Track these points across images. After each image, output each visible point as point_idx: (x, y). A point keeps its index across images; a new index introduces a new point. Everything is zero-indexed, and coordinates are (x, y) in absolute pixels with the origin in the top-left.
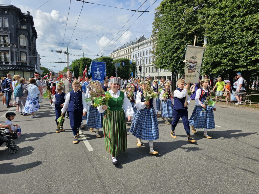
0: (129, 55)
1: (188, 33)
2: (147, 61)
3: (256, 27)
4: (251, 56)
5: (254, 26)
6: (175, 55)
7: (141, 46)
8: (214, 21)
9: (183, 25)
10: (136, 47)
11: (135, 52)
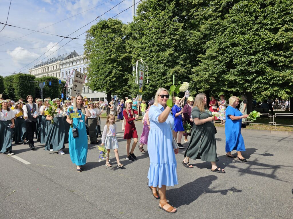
0: (57, 72)
1: (119, 59)
4: (164, 84)
5: (164, 61)
6: (108, 78)
7: (72, 62)
8: (138, 52)
9: (113, 52)
10: (66, 64)
11: (64, 69)
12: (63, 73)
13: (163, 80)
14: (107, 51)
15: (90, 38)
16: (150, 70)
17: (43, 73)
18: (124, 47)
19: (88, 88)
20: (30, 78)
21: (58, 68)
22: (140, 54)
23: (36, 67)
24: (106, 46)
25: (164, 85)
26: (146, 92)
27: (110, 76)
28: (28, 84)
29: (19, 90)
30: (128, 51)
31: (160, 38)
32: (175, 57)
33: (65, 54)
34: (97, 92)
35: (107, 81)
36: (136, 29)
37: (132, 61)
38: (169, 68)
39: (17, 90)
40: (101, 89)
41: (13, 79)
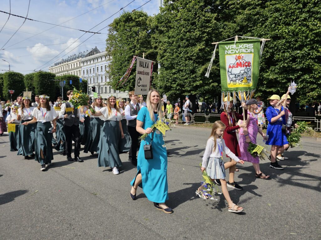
0: (78, 70)
2: (102, 79)
3: (195, 58)
4: (193, 83)
5: (194, 57)
7: (93, 59)
8: (164, 47)
9: (137, 48)
10: (87, 61)
11: (86, 67)
12: (84, 71)
13: (191, 78)
14: (131, 46)
15: (113, 32)
16: (178, 68)
17: (64, 71)
18: (149, 42)
19: (110, 87)
20: (50, 76)
21: (78, 65)
22: (167, 49)
23: (56, 65)
24: (130, 41)
25: (193, 85)
26: (172, 92)
27: (133, 74)
28: (49, 83)
29: (39, 89)
30: (153, 46)
31: (189, 31)
32: (206, 53)
33: (86, 51)
34: (120, 92)
35: (130, 80)
36: (163, 22)
37: (158, 57)
38: (199, 65)
39: (38, 88)
40: (123, 88)
41: (34, 77)
